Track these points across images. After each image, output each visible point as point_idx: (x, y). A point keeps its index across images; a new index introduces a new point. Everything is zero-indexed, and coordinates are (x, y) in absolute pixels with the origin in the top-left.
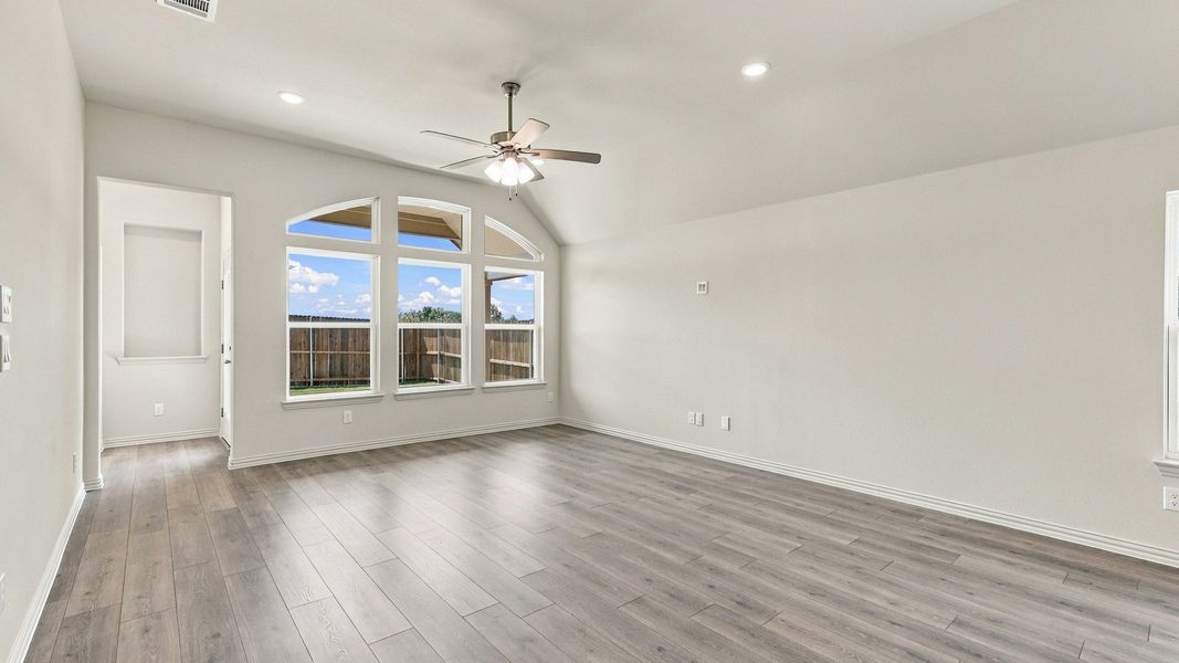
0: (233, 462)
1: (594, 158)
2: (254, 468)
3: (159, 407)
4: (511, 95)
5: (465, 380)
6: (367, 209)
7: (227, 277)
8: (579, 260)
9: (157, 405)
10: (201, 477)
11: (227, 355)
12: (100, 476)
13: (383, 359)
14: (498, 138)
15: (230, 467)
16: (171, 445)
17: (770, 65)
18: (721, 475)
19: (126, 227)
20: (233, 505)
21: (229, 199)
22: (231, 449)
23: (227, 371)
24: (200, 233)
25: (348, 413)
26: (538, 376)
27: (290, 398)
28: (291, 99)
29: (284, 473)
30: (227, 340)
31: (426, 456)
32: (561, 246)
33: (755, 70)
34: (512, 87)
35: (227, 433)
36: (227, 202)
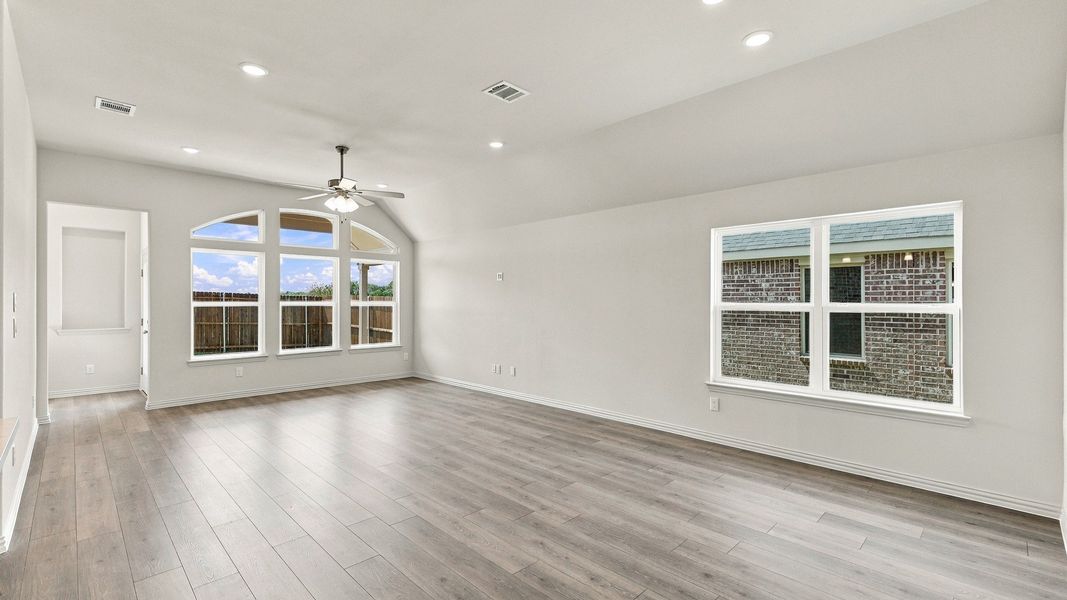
0: (149, 405)
1: (402, 196)
2: (165, 409)
3: (90, 366)
4: (342, 154)
5: (335, 345)
6: (256, 217)
7: (145, 268)
8: (426, 253)
9: (88, 366)
10: (123, 415)
11: (146, 327)
12: (49, 414)
13: (268, 328)
14: (334, 183)
15: (147, 408)
16: (102, 396)
17: (504, 143)
18: (497, 405)
19: (64, 228)
20: (147, 429)
21: (146, 214)
22: (148, 397)
23: (145, 338)
24: (124, 233)
25: (240, 369)
26: (396, 341)
27: (194, 358)
28: (191, 151)
29: (188, 411)
30: (146, 316)
31: (299, 399)
32: (413, 242)
33: (496, 145)
34: (342, 150)
35: (145, 385)
36: (145, 216)
